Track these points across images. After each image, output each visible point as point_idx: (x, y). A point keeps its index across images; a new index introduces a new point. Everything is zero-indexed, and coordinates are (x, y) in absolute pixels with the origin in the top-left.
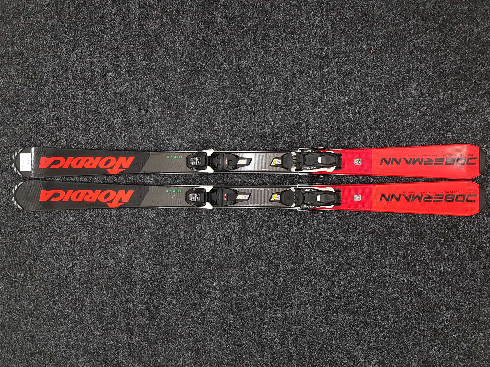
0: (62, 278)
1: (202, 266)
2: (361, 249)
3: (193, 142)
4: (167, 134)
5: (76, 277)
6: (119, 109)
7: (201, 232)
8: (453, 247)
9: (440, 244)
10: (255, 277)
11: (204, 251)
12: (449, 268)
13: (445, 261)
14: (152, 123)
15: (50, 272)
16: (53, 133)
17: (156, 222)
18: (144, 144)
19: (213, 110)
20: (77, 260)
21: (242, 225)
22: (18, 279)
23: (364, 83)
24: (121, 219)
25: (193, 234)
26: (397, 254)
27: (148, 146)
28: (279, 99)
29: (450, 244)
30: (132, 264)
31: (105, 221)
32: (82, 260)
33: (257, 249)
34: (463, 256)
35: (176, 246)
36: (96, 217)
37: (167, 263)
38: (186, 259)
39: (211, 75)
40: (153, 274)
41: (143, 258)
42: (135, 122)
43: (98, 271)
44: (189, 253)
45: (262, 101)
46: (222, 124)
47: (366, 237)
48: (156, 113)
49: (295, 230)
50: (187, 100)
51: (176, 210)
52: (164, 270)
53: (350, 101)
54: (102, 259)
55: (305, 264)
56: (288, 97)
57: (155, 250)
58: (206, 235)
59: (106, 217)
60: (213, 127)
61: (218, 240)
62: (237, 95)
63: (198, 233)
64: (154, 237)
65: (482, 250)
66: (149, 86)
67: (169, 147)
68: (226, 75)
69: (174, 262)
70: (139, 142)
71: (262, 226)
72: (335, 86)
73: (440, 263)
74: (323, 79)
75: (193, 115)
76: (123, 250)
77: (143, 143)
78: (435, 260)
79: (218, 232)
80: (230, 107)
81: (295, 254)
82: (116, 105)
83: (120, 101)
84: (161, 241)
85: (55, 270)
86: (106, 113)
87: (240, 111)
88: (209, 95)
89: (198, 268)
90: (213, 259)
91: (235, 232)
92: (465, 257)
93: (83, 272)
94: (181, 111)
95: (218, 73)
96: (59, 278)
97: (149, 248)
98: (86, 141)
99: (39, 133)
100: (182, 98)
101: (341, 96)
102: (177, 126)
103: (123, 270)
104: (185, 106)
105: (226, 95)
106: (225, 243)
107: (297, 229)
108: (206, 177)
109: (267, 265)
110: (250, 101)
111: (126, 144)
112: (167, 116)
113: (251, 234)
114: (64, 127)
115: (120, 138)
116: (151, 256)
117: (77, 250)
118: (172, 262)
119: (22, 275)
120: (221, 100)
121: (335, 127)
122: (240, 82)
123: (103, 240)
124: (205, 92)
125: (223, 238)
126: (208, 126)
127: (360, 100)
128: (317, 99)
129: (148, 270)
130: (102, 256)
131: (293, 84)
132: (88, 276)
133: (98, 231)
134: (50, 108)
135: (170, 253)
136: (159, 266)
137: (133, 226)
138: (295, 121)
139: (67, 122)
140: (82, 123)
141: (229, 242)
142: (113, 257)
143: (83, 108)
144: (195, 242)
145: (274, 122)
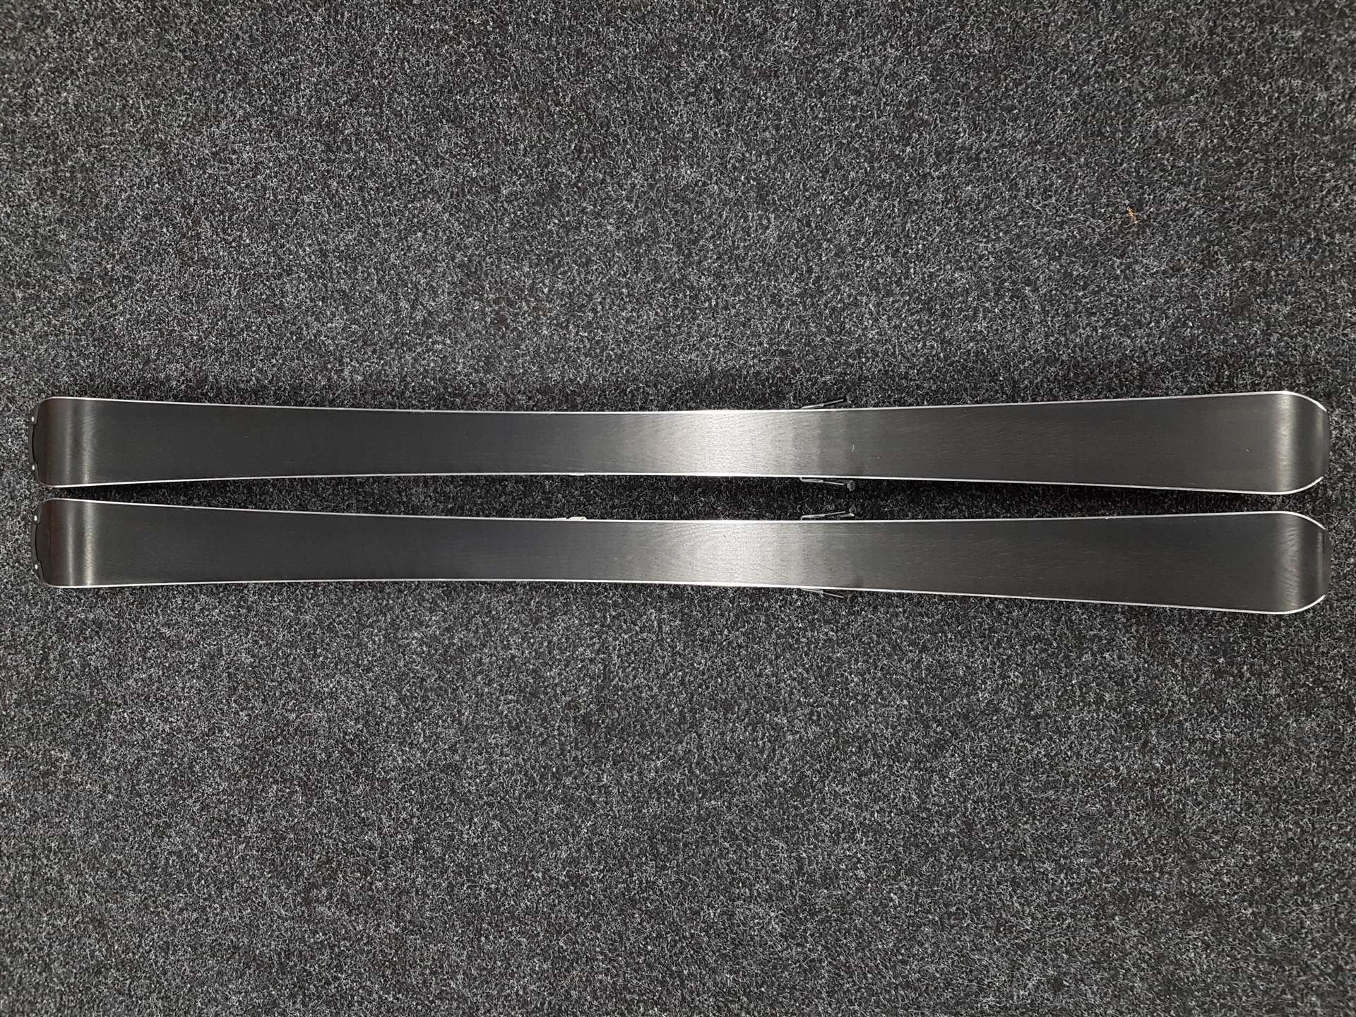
1: (571, 731)
2: (1002, 686)
6: (336, 295)
7: (567, 639)
8: (1249, 680)
9: (1213, 672)
10: (716, 760)
11: (575, 690)
12: (1237, 734)
13: (1226, 718)
14: (429, 336)
16: (147, 361)
19: (601, 303)
21: (681, 620)
23: (1019, 236)
25: (545, 644)
26: (1100, 700)
28: (785, 276)
29: (1240, 671)
32: (237, 713)
33: (721, 685)
34: (1272, 703)
35: (499, 676)
37: (473, 722)
38: (526, 712)
39: (595, 206)
41: (408, 709)
42: (380, 332)
43: (281, 743)
44: (534, 694)
45: (738, 279)
46: (626, 341)
47: (1017, 654)
48: (442, 309)
49: (826, 633)
50: (527, 275)
52: (466, 741)
53: (981, 284)
54: (292, 711)
55: (853, 725)
56: (810, 271)
57: (440, 688)
58: (582, 646)
60: (602, 352)
61: (616, 660)
63: (559, 640)
64: (436, 650)
65: (1324, 687)
66: (419, 234)
68: (636, 206)
69: (493, 720)
71: (735, 623)
72: (940, 242)
73: (1213, 721)
74: (906, 223)
75: (544, 315)
78: (1200, 715)
79: (615, 639)
80: (649, 295)
81: (826, 699)
82: (326, 286)
83: (339, 273)
86: (298, 307)
87: (677, 307)
88: (589, 261)
89: (559, 735)
90: (600, 710)
91: (662, 639)
92: (1278, 705)
94: (511, 303)
95: (615, 201)
97: (423, 680)
100: (513, 267)
101: (956, 269)
102: (501, 347)
103: (352, 741)
104: (523, 291)
105: (637, 262)
106: (634, 668)
107: (832, 630)
109: (750, 728)
110: (703, 279)
112: (473, 319)
113: (705, 643)
114: (178, 345)
116: (431, 703)
118: (487, 719)
120: (625, 275)
121: (937, 354)
122: (676, 225)
123: (295, 659)
124: (578, 254)
125: (629, 654)
126: (588, 346)
127: (1005, 281)
128: (890, 278)
129: (421, 740)
130: (291, 704)
131: (824, 234)
134: (139, 290)
135: (482, 694)
136: (452, 731)
137: (378, 621)
138: (828, 336)
139: (187, 331)
140: (230, 335)
141: (645, 664)
142: (323, 707)
143: (234, 293)
144: (551, 666)
145: (771, 339)
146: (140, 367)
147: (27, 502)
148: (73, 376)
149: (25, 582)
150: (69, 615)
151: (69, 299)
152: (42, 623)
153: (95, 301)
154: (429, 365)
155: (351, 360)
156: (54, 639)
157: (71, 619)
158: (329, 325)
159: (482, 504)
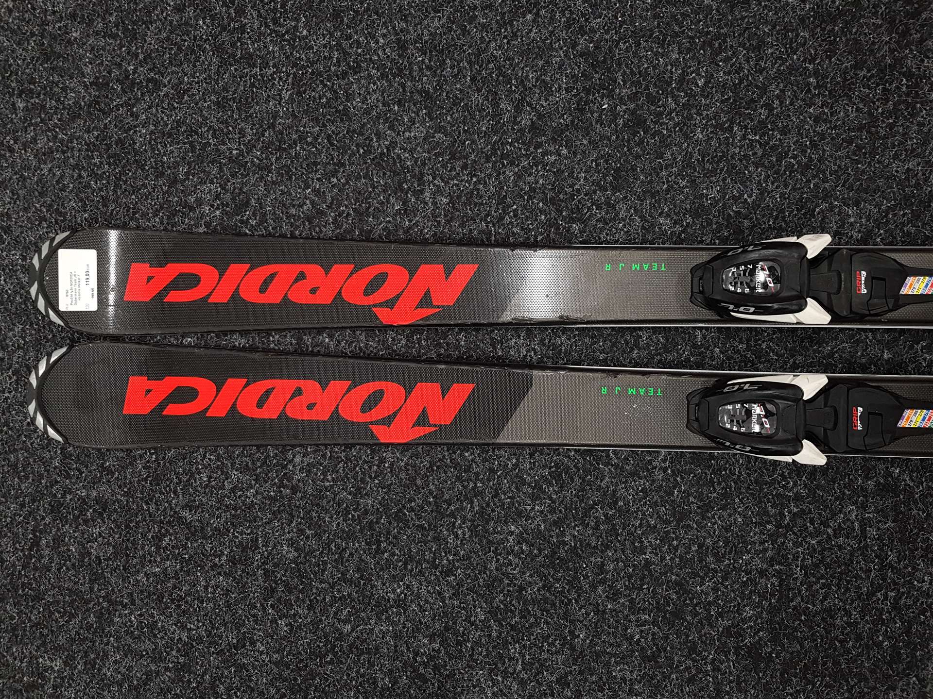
0: (198, 683)
3: (696, 214)
4: (598, 185)
5: (251, 681)
15: (157, 657)
17: (550, 498)
18: (507, 219)
20: (256, 622)
22: (41, 676)
24: (419, 482)
27: (522, 229)
30: (459, 643)
31: (359, 489)
36: (324, 474)
40: (541, 684)
51: (626, 459)
59: (364, 473)
62: (873, 43)
67: (602, 230)
70: (487, 215)
76: (423, 591)
77: (501, 218)
84: (568, 569)
85: (174, 653)
93: (276, 664)
96: (189, 681)
98: (293, 211)
99: (125, 182)
108: (748, 340)
111: (439, 223)
115: (417, 199)
117: (256, 586)
119: (58, 664)
132: (295, 679)
133: (335, 523)
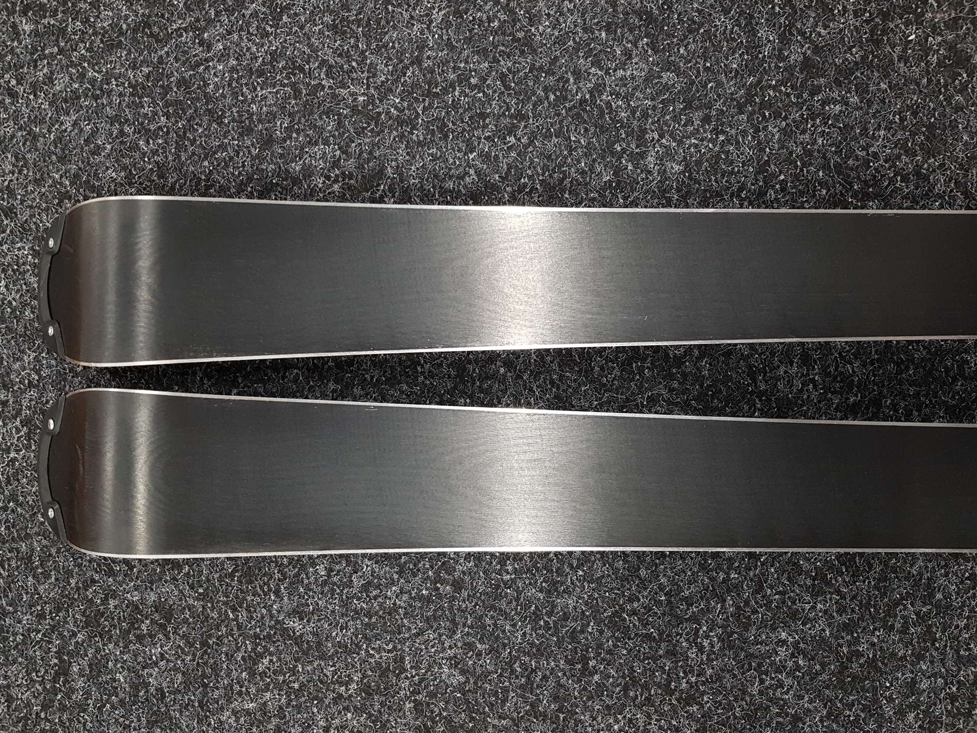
146: (255, 152)
147: (33, 393)
148: (124, 168)
149: (28, 536)
150: (109, 594)
151: (121, 33)
152: (58, 610)
153: (169, 36)
154: (814, 142)
155: (662, 136)
156: (80, 637)
157: (112, 603)
158: (620, 73)
159: (917, 395)
